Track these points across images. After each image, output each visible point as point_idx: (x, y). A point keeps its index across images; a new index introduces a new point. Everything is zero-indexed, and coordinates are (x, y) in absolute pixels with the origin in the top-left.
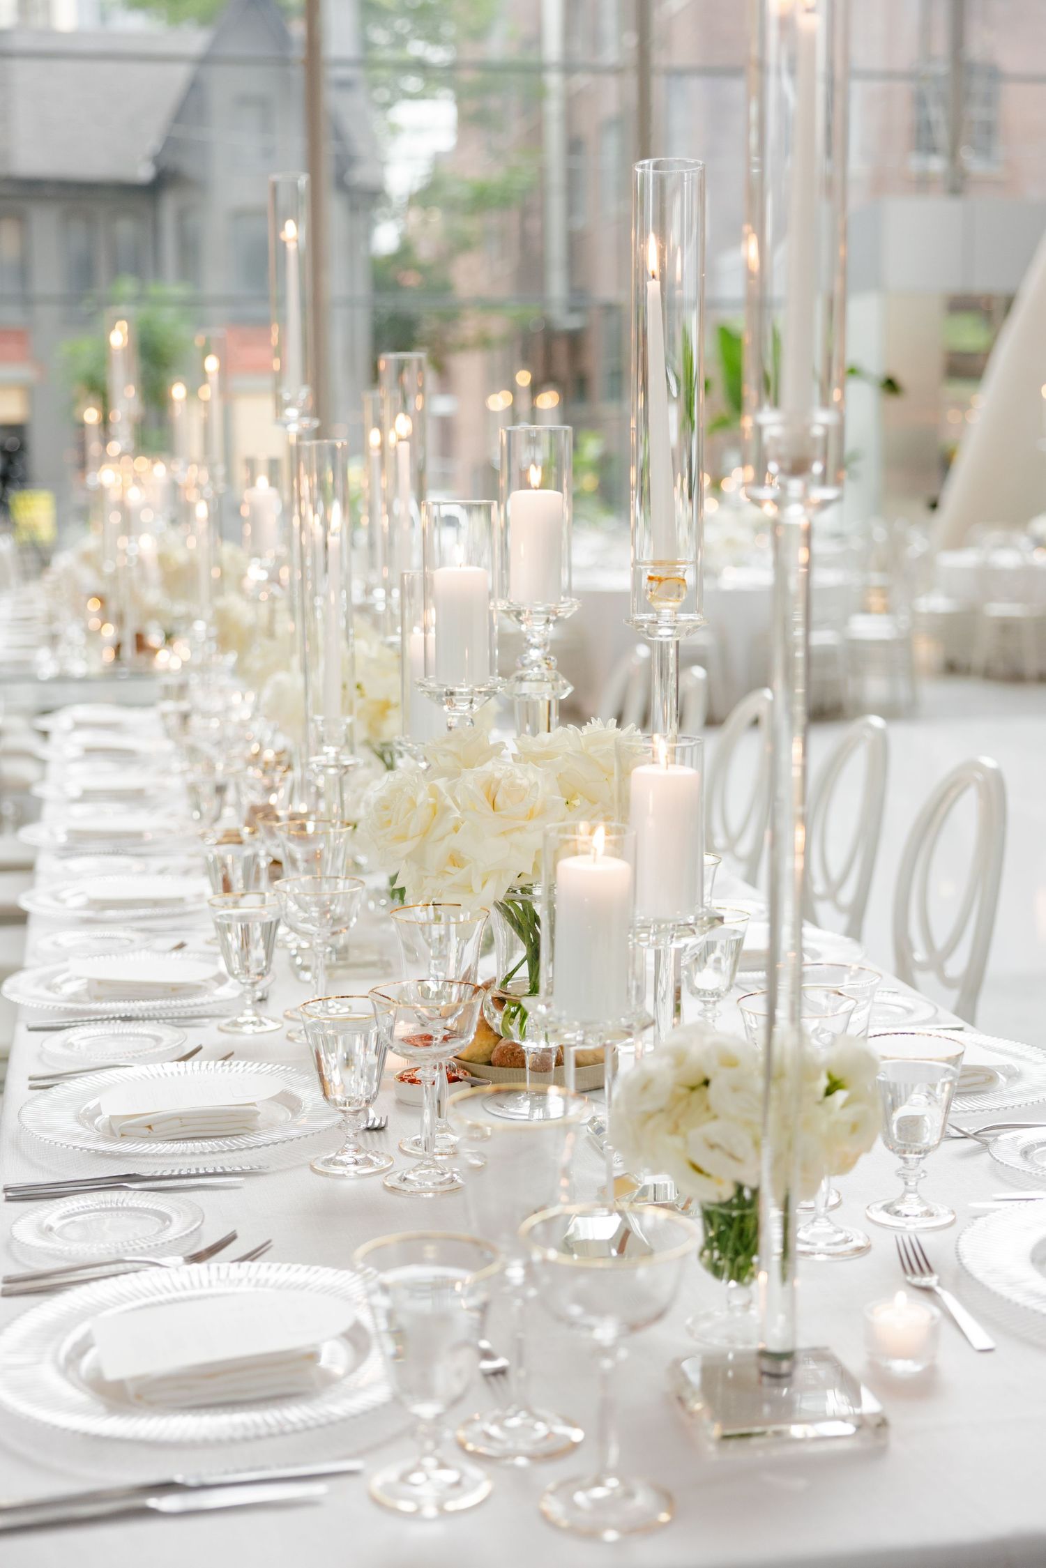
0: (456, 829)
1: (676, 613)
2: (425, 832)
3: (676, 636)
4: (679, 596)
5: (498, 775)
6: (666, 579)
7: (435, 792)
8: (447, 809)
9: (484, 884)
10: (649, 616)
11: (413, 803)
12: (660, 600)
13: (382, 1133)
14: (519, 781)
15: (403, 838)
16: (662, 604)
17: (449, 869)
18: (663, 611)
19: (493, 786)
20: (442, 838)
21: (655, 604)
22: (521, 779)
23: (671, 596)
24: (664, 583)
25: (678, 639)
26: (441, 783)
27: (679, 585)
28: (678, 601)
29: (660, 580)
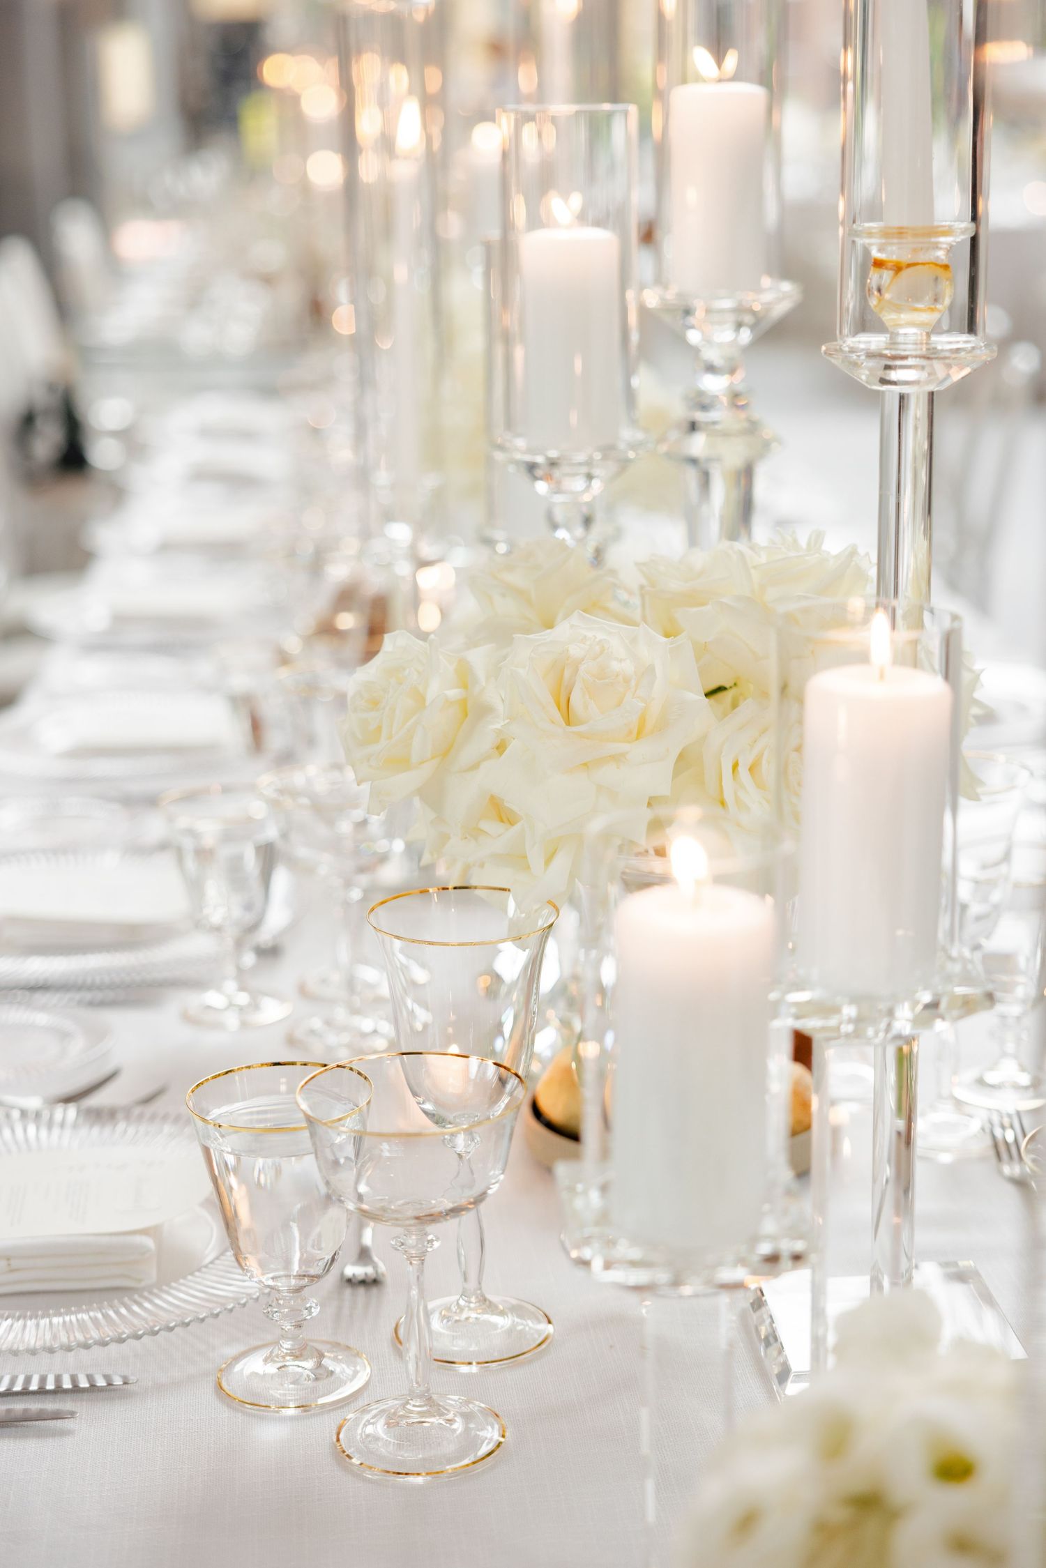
0: (501, 748)
1: (928, 335)
2: (446, 751)
3: (928, 382)
4: (936, 300)
5: (575, 651)
6: (909, 265)
7: (465, 676)
8: (484, 711)
9: (548, 861)
10: (875, 341)
11: (420, 699)
12: (898, 309)
13: (374, 1291)
14: (615, 666)
15: (401, 763)
16: (904, 317)
17: (485, 825)
18: (902, 331)
19: (567, 674)
20: (475, 767)
21: (888, 317)
22: (621, 661)
23: (917, 299)
24: (905, 273)
25: (931, 388)
26: (479, 658)
27: (936, 279)
28: (932, 310)
29: (898, 268)
